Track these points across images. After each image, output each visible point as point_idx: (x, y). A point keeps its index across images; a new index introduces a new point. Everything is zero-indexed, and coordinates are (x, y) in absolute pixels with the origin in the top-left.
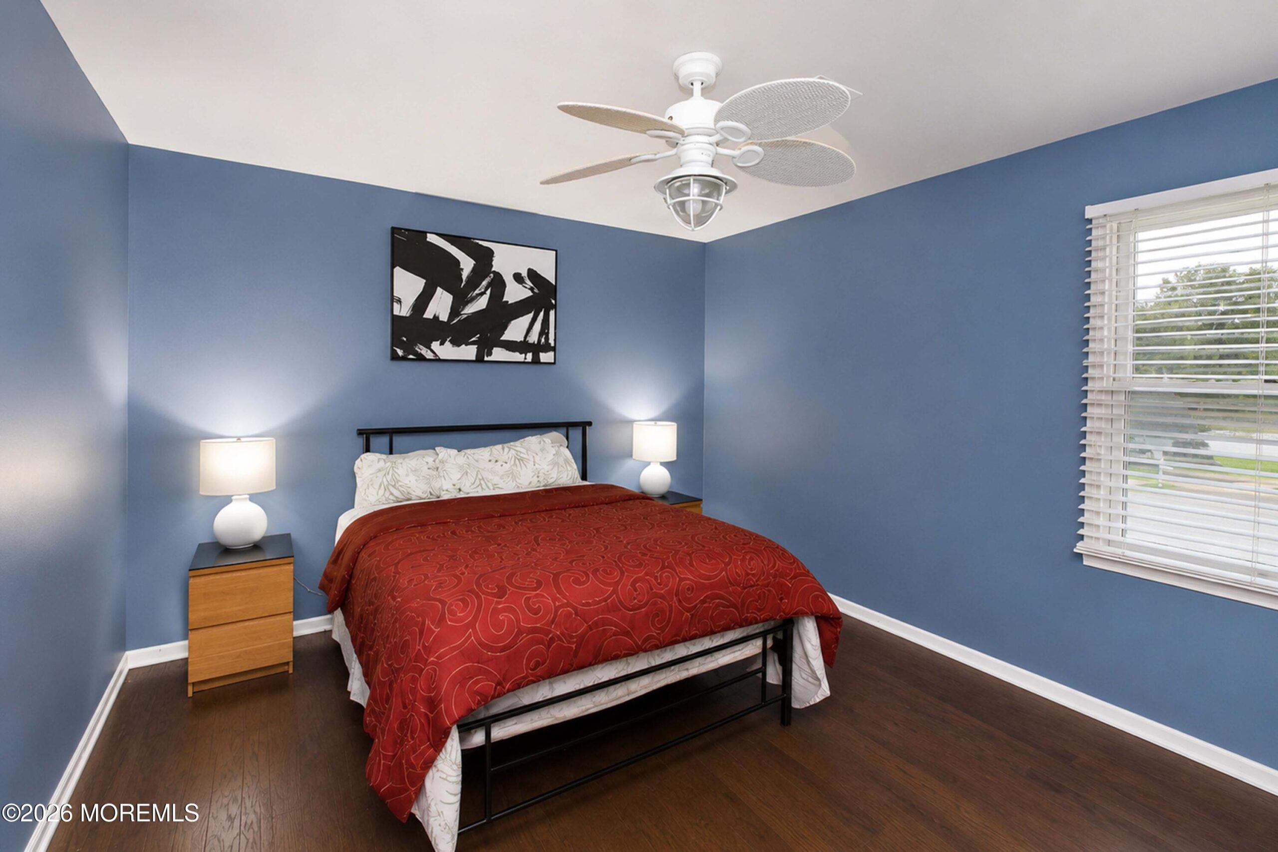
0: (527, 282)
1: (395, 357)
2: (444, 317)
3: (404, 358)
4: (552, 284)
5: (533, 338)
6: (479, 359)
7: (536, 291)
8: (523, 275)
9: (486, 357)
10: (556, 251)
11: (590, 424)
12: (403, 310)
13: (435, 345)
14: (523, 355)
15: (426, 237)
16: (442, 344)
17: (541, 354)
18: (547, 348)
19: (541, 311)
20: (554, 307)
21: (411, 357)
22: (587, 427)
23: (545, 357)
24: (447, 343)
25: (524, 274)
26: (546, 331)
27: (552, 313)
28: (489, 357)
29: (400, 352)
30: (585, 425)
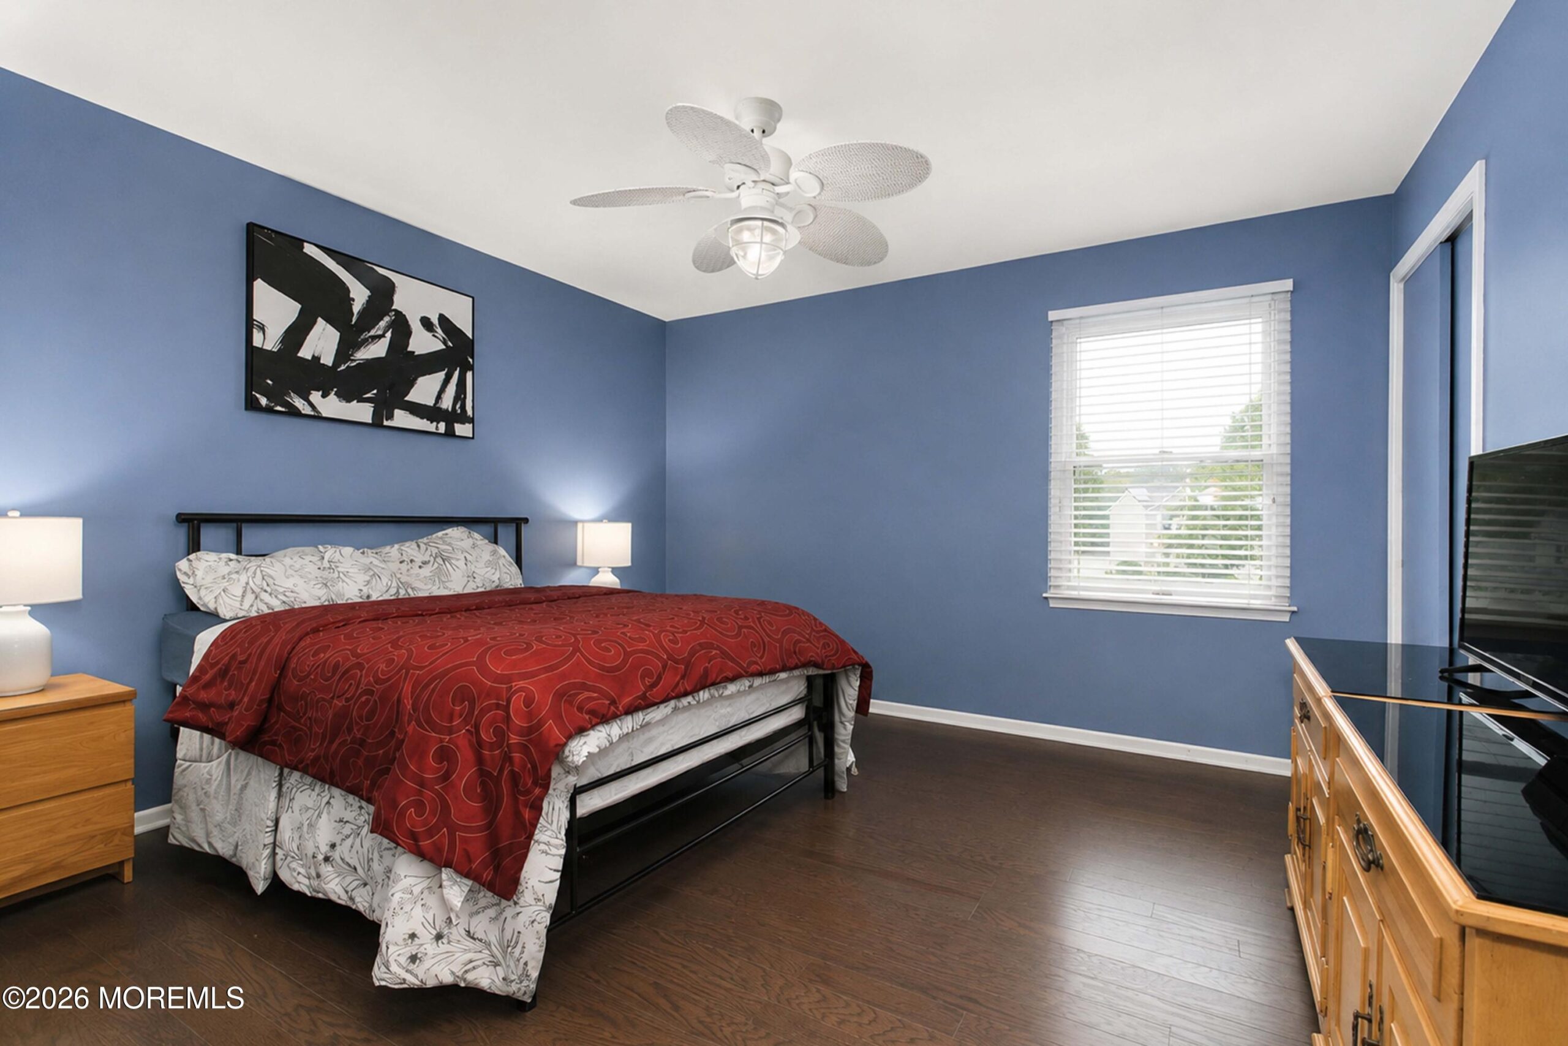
0: (437, 330)
1: (251, 405)
2: (328, 360)
3: (269, 410)
4: (468, 338)
5: (447, 403)
6: (376, 423)
7: (450, 344)
8: (432, 320)
9: (385, 421)
10: (473, 298)
11: (526, 520)
12: (269, 340)
13: (315, 397)
14: (435, 424)
15: (303, 247)
16: (324, 396)
17: (456, 425)
18: (463, 418)
19: (456, 370)
20: (471, 368)
21: (279, 408)
22: (523, 525)
23: (461, 429)
24: (332, 397)
25: (435, 320)
26: (463, 396)
27: (469, 375)
28: (389, 421)
29: (264, 401)
30: (518, 523)
